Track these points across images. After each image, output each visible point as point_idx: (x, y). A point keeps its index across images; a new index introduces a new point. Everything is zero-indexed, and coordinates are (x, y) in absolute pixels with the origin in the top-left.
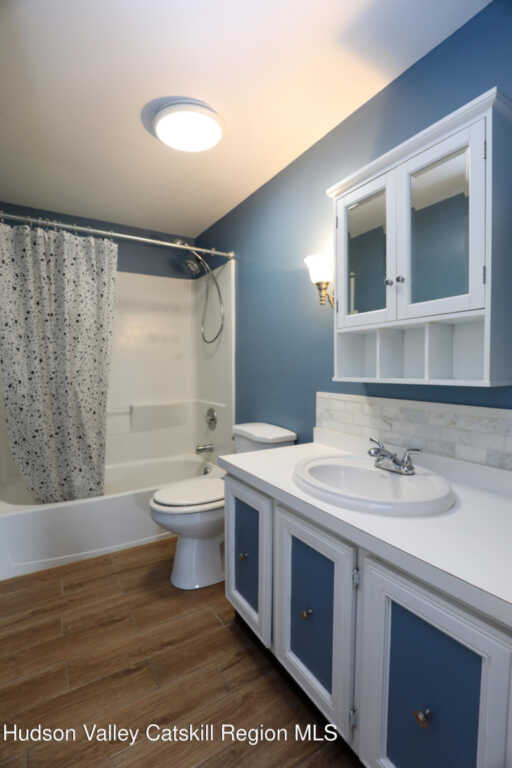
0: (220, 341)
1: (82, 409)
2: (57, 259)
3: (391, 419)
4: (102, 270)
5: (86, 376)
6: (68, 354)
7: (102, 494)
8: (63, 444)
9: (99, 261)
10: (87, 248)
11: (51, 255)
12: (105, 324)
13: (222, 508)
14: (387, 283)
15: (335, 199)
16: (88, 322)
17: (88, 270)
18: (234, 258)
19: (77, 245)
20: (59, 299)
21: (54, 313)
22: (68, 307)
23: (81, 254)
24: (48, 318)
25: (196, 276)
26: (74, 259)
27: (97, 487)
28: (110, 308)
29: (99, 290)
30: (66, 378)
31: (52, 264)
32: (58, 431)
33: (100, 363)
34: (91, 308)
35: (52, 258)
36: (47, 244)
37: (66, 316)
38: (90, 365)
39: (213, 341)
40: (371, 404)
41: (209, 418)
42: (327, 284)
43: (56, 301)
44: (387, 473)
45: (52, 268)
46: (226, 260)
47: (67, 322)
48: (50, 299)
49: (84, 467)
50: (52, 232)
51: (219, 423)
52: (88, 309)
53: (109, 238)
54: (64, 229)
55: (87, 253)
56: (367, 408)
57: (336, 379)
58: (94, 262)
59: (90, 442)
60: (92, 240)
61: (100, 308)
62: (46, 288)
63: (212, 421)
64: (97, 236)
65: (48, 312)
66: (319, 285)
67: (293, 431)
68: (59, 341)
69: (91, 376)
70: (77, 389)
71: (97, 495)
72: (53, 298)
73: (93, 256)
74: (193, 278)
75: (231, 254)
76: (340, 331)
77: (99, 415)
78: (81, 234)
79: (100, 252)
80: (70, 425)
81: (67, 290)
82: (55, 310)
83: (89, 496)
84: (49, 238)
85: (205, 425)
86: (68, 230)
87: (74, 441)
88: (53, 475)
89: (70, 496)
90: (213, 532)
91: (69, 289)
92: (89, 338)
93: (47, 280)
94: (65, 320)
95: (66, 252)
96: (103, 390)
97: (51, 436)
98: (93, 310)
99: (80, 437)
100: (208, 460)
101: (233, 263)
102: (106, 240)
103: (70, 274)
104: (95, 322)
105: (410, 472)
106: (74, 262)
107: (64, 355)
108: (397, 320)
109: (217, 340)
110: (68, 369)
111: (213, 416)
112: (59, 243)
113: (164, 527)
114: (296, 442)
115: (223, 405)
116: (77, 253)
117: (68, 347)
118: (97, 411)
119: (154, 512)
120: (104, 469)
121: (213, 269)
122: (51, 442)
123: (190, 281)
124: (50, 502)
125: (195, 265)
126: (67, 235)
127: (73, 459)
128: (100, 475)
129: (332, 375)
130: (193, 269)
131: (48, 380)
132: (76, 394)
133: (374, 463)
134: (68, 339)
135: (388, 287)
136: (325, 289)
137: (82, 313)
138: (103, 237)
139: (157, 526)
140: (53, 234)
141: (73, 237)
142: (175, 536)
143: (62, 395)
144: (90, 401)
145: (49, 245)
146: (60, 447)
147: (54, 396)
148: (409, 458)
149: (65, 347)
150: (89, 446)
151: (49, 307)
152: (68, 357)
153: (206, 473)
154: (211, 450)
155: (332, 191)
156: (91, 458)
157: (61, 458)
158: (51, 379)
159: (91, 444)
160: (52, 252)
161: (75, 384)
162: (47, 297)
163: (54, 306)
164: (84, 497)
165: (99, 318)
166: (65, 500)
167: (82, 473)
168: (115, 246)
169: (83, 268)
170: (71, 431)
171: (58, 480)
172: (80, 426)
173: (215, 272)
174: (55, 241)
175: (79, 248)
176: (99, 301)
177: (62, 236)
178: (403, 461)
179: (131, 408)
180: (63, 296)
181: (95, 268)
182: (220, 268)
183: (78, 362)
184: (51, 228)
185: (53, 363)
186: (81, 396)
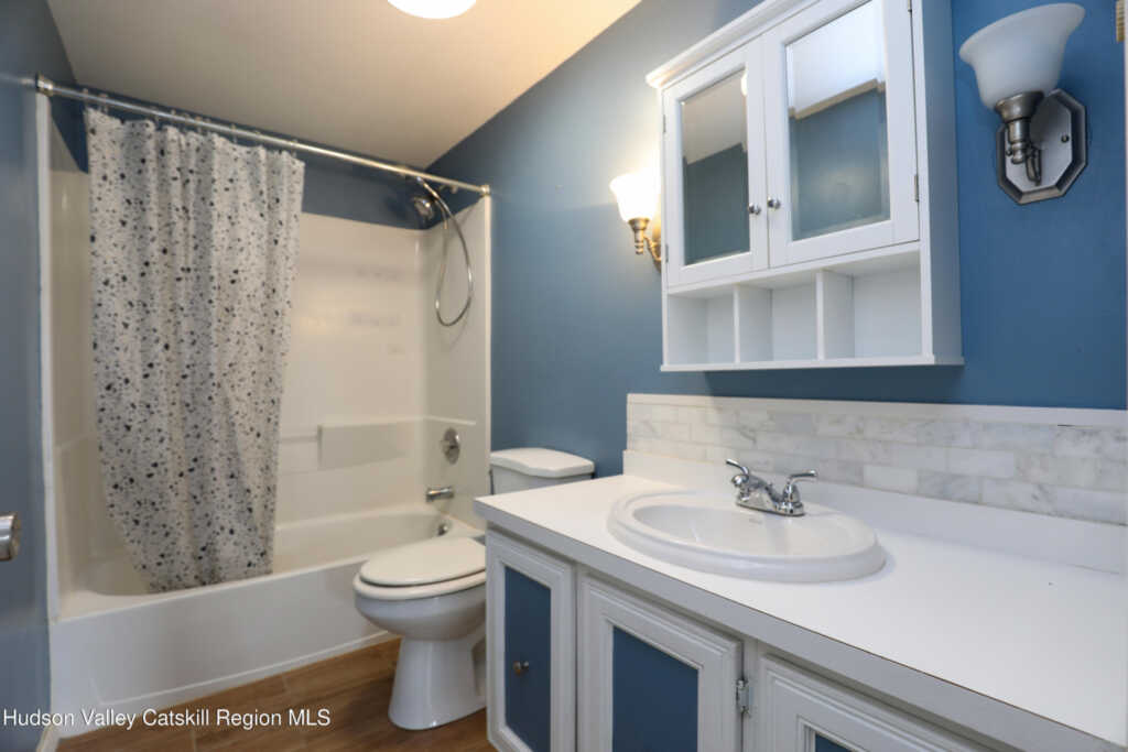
0: (465, 323)
1: (237, 429)
2: (200, 179)
3: (752, 430)
4: (278, 201)
5: (246, 372)
6: (214, 335)
7: (268, 572)
8: (202, 487)
9: (272, 187)
10: (252, 164)
11: (191, 172)
12: (280, 288)
13: (483, 584)
14: (752, 210)
15: (660, 90)
16: (251, 284)
17: (252, 200)
18: (490, 194)
19: (236, 159)
20: (202, 243)
21: (192, 266)
22: (216, 257)
23: (243, 174)
24: (181, 274)
25: (427, 224)
26: (231, 181)
27: (260, 559)
28: (290, 263)
29: (270, 233)
30: (211, 375)
31: (192, 186)
32: (193, 465)
33: (271, 352)
34: (257, 261)
35: (191, 177)
36: (184, 154)
37: (214, 273)
38: (253, 354)
39: (454, 323)
40: (719, 409)
41: (448, 444)
42: (647, 221)
43: (196, 247)
44: (761, 516)
45: (192, 192)
46: (478, 196)
47: (215, 283)
48: (187, 244)
49: (238, 527)
50: (192, 134)
51: (462, 451)
52: (251, 262)
53: (291, 150)
54: (213, 131)
55: (252, 174)
56: (713, 416)
57: (666, 367)
58: (264, 188)
59: (248, 483)
60: (262, 152)
61: (272, 262)
62: (180, 225)
63: (452, 449)
64: (269, 147)
65: (182, 265)
66: (633, 222)
67: (587, 457)
68: (201, 315)
69: (254, 373)
70: (230, 394)
71: (260, 574)
72: (192, 243)
73: (264, 178)
74: (421, 227)
75: (485, 189)
76: (671, 291)
77: (267, 439)
78: (243, 142)
79: (274, 171)
80: (216, 455)
81: (215, 229)
82: (194, 263)
83: (247, 576)
84: (188, 144)
85: (441, 456)
86: (221, 134)
87: (223, 482)
88: (183, 542)
89: (210, 577)
90: (464, 627)
91: (219, 230)
92: (253, 310)
93: (181, 212)
94: (212, 278)
95: (216, 167)
96: (275, 397)
97: (181, 475)
98: (261, 264)
99: (232, 476)
100: (444, 511)
101: (487, 204)
102: (285, 153)
103: (221, 203)
104: (264, 284)
105: (797, 512)
106: (229, 185)
107: (208, 336)
108: (769, 268)
109: (461, 321)
110: (214, 360)
111: (455, 440)
112: (205, 155)
113: (378, 623)
114: (593, 476)
115: (472, 423)
116: (235, 173)
117: (215, 325)
118: (262, 432)
119: (361, 598)
120: (273, 529)
121: (455, 211)
122: (180, 486)
123: (417, 233)
124: (176, 588)
125: (428, 205)
126: (219, 141)
127: (219, 513)
128: (267, 539)
129: (661, 362)
130: (423, 212)
131: (177, 379)
132: (226, 402)
133: (735, 499)
134: (216, 310)
135: (752, 217)
136: (644, 229)
137: (240, 269)
138: (281, 149)
139: (364, 620)
140: (194, 139)
141: (230, 145)
142: (396, 637)
143: (204, 405)
144: (252, 415)
145: (187, 156)
146: (197, 492)
147: (188, 405)
148: (794, 489)
149: (210, 324)
150: (248, 491)
151: (184, 256)
152: (215, 340)
153: (442, 532)
154: (450, 496)
155: (655, 77)
156: (250, 510)
157: (198, 513)
158: (184, 377)
159: (252, 487)
160: (192, 167)
161: (226, 386)
162: (180, 239)
163: (192, 255)
164: (239, 578)
165: (268, 279)
166: (204, 584)
167: (235, 537)
168: (300, 165)
169: (245, 194)
170: (216, 465)
171: (191, 550)
172: (234, 456)
173: (459, 217)
174: (198, 150)
175: (240, 164)
176: (271, 250)
177: (210, 141)
178: (785, 495)
179: (320, 431)
180: (209, 239)
181: (265, 197)
182: (466, 211)
183: (232, 349)
184: (193, 128)
185: (188, 352)
186: (235, 406)
